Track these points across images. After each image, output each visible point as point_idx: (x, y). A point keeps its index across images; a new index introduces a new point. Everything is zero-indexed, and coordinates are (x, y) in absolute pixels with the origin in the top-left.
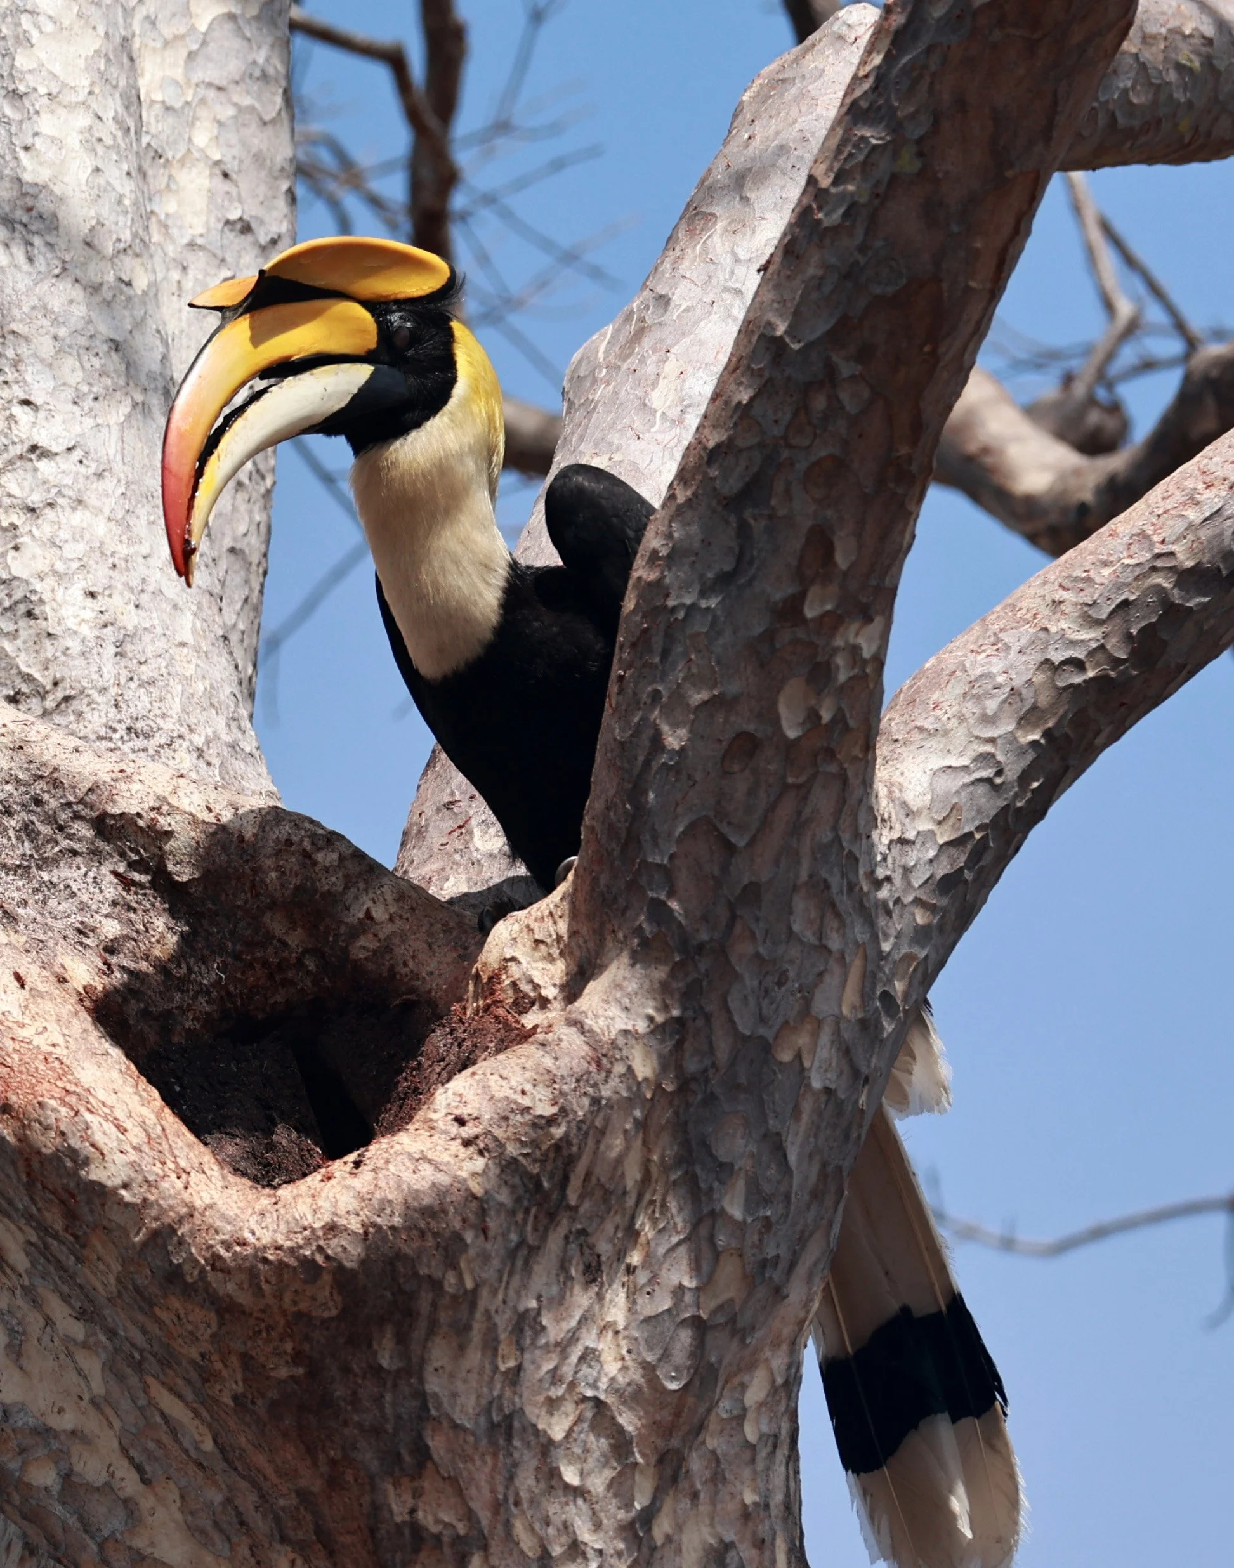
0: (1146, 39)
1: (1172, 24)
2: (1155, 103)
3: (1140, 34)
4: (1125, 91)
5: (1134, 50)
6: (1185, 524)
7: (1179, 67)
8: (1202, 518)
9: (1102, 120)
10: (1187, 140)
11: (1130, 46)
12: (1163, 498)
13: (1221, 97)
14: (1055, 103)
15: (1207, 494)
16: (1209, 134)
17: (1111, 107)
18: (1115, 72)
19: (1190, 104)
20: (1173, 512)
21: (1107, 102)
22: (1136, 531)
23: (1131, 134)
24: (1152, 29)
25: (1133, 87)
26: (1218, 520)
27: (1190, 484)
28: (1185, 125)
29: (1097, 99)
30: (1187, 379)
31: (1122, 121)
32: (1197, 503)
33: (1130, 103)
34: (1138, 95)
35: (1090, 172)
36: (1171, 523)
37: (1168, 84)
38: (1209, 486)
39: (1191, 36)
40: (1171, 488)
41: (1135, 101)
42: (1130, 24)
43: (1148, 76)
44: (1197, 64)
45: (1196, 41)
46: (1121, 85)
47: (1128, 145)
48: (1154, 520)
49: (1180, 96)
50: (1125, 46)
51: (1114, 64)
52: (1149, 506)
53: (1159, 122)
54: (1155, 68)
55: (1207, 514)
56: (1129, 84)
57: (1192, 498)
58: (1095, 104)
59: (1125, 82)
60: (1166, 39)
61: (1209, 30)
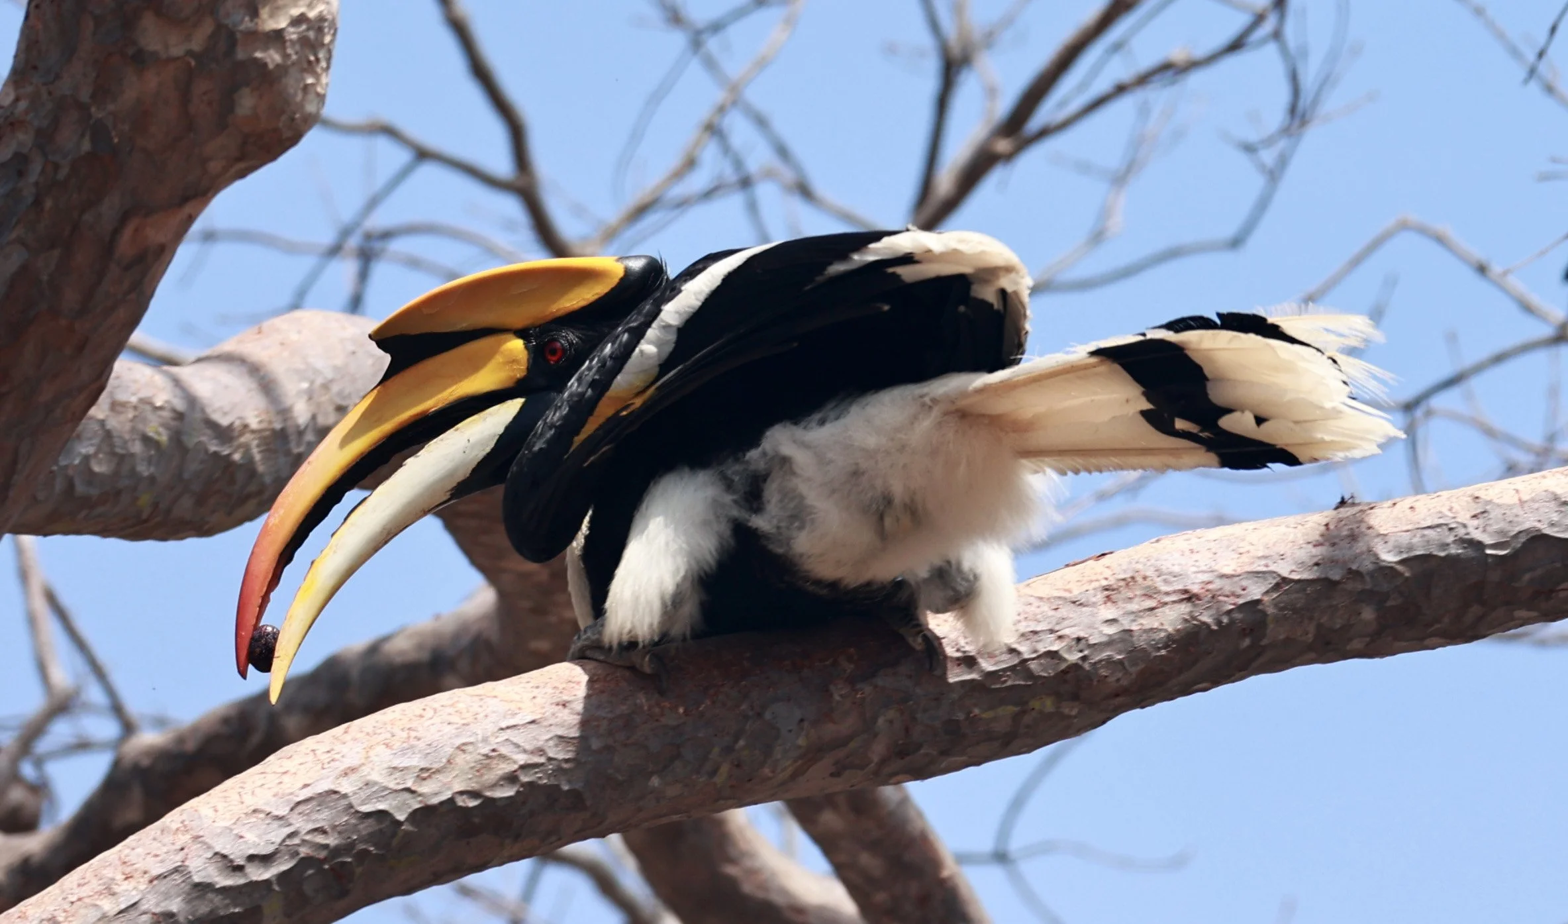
0: (116, 406)
1: (144, 394)
2: (116, 474)
3: (108, 401)
4: (87, 458)
5: (101, 416)
6: (99, 915)
7: (146, 440)
8: (117, 910)
9: (59, 485)
10: (145, 516)
11: (99, 411)
12: (79, 885)
13: (186, 476)
14: (15, 462)
15: (126, 886)
16: (168, 511)
17: (70, 472)
18: (79, 437)
19: (152, 479)
20: (87, 900)
21: (66, 467)
22: (46, 916)
23: (87, 503)
24: (121, 397)
25: (96, 454)
26: (133, 914)
27: (108, 873)
28: (145, 500)
29: (56, 462)
30: (116, 765)
31: (80, 488)
32: (114, 894)
33: (91, 471)
34: (100, 463)
35: (40, 538)
36: (83, 911)
37: (132, 455)
38: (128, 878)
39: (161, 408)
40: (89, 875)
41: (96, 468)
42: (101, 389)
43: (112, 446)
44: (164, 438)
45: (166, 414)
46: (83, 451)
47: (84, 513)
48: (67, 906)
49: (144, 470)
50: (93, 411)
51: (80, 428)
52: (63, 892)
53: (118, 493)
54: (120, 437)
55: (123, 906)
56: (91, 450)
57: (108, 888)
58: (55, 468)
59: (85, 449)
60: (135, 408)
61: (180, 405)
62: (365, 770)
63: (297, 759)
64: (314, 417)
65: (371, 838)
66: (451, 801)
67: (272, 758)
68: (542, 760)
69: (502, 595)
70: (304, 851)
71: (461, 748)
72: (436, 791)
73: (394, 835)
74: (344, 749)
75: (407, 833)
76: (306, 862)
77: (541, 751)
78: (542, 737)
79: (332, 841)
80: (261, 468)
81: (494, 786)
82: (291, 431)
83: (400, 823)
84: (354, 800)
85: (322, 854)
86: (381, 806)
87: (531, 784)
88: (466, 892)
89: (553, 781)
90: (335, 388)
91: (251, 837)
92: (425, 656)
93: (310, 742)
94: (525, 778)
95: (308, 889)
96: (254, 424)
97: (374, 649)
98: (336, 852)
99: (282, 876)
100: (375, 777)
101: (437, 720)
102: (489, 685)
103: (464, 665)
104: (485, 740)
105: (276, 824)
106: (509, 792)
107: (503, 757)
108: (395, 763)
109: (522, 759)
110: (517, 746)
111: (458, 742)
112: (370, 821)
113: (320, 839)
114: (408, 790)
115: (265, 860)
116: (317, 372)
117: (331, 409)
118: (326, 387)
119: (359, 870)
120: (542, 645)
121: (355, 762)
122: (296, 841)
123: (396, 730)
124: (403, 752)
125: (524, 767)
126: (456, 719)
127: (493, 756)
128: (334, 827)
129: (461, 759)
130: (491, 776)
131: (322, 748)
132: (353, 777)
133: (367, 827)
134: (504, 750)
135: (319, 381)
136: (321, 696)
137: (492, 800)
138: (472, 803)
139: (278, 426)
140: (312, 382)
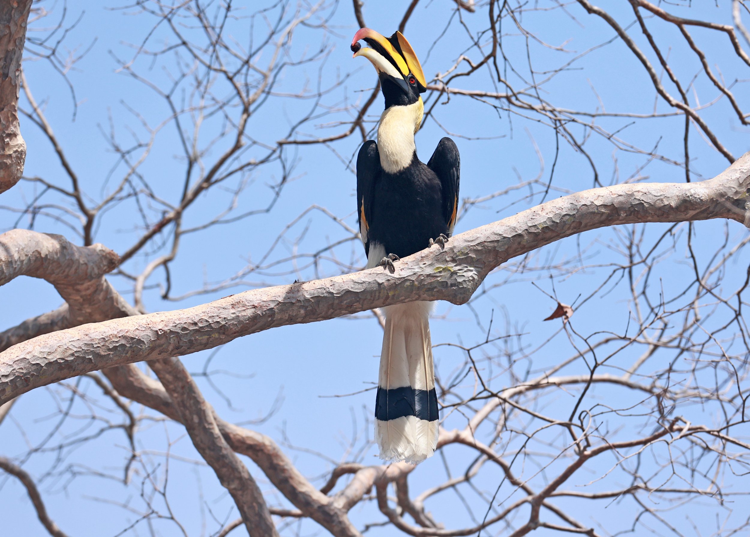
62: (33, 352)
63: (15, 349)
64: (19, 258)
65: (35, 371)
66: (56, 361)
67: (8, 349)
68: (81, 350)
69: (70, 305)
70: (17, 374)
71: (59, 347)
72: (52, 358)
73: (41, 370)
74: (28, 347)
75: (45, 369)
76: (18, 377)
77: (80, 347)
78: (81, 344)
79: (24, 371)
80: (5, 271)
81: (67, 357)
82: (13, 261)
83: (43, 367)
84: (30, 360)
85: (22, 375)
86: (38, 362)
87: (78, 356)
88: (61, 384)
89: (84, 356)
90: (25, 250)
91: (2, 370)
92: (49, 322)
93: (18, 345)
94: (76, 355)
95: (18, 384)
96: (3, 259)
97: (36, 319)
98: (25, 374)
99: (11, 381)
100: (36, 354)
101: (52, 339)
102: (67, 330)
103: (60, 324)
104: (65, 344)
105: (9, 367)
106: (72, 358)
107: (70, 349)
108: (42, 350)
109: (75, 349)
110: (74, 346)
111: (58, 345)
112: (35, 366)
113: (21, 371)
114: (45, 358)
115: (6, 376)
116: (20, 245)
117: (24, 255)
118: (23, 249)
119: (31, 379)
120: (81, 319)
121: (30, 350)
122: (15, 371)
123: (42, 342)
124: (44, 347)
125: (75, 352)
126: (57, 339)
127: (67, 349)
128: (25, 368)
129: (59, 349)
130: (67, 354)
131: (22, 347)
132: (30, 354)
133: (34, 368)
134: (70, 347)
135: (21, 248)
136: (21, 332)
137: (68, 361)
138: (62, 361)
139: (10, 260)
140: (19, 248)
